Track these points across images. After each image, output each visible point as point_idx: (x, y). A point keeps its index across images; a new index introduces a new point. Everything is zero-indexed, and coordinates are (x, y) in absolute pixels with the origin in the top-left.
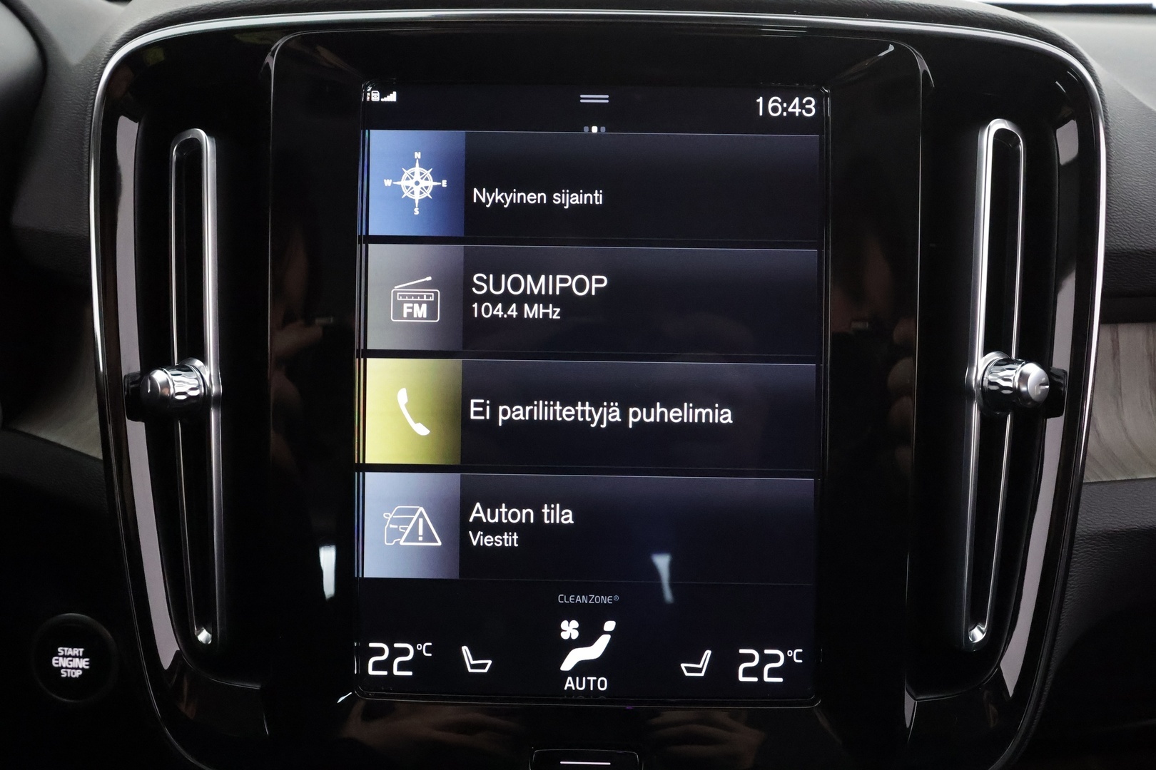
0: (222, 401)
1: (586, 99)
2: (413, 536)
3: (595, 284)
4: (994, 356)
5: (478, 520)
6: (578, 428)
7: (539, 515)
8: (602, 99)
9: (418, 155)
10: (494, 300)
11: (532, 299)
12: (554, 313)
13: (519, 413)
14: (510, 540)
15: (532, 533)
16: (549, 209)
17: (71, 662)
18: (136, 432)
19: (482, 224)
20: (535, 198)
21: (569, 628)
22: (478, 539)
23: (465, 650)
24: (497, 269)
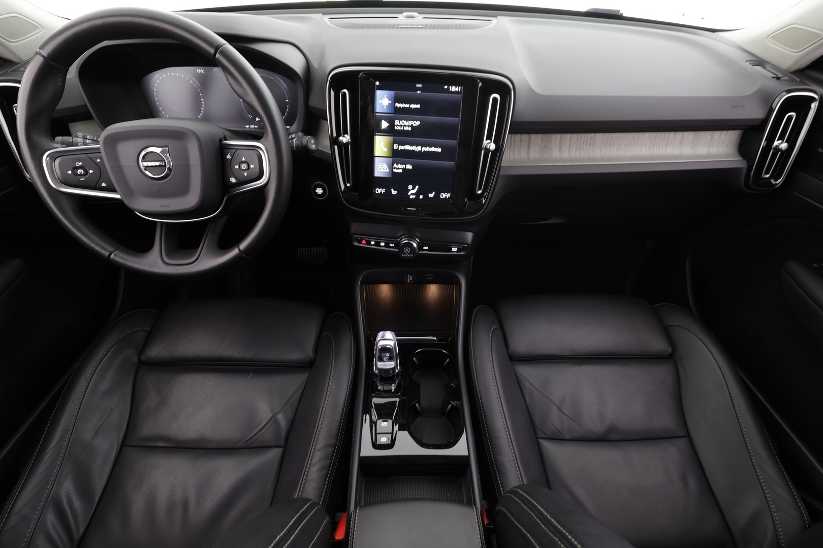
0: (351, 143)
1: (418, 85)
2: (384, 169)
3: (418, 123)
4: (489, 141)
5: (395, 167)
6: (413, 151)
7: (406, 167)
8: (420, 86)
9: (386, 96)
10: (399, 126)
11: (406, 126)
12: (410, 129)
13: (402, 148)
14: (400, 171)
15: (404, 170)
16: (409, 108)
17: (319, 191)
18: (336, 147)
19: (397, 111)
20: (407, 106)
21: (410, 187)
22: (395, 170)
23: (392, 190)
24: (400, 120)
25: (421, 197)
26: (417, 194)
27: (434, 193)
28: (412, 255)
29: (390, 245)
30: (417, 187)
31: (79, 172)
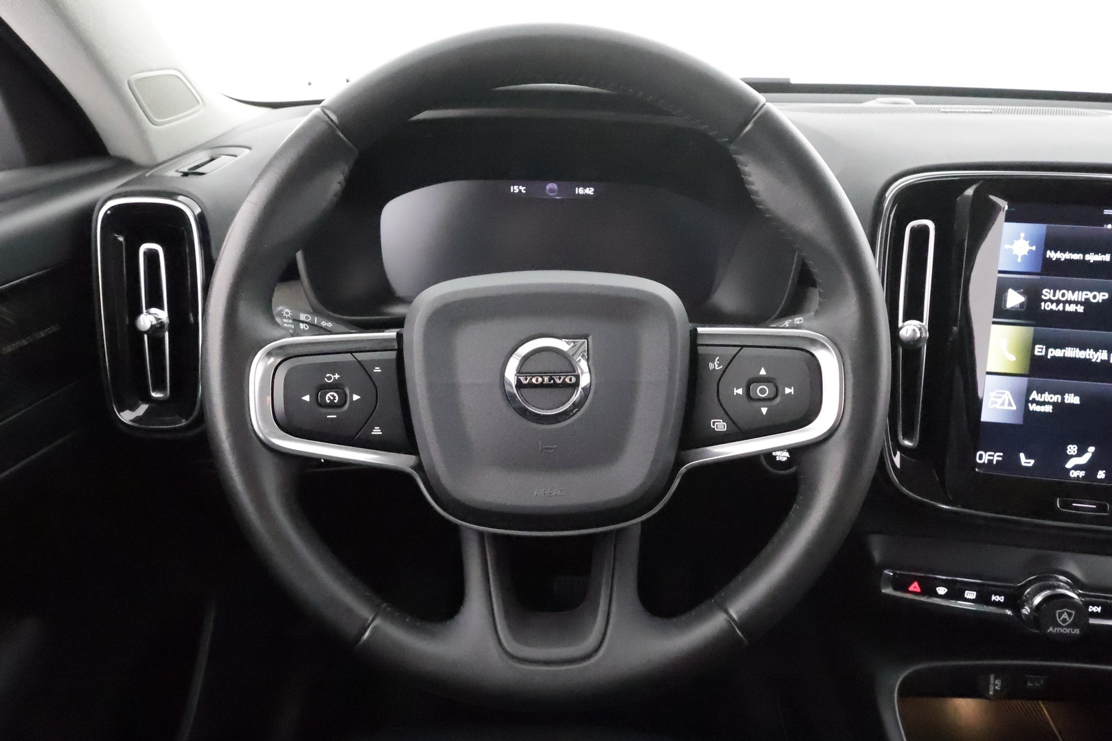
1: (1107, 212)
2: (1003, 404)
3: (1101, 297)
5: (1034, 399)
6: (1087, 361)
7: (1063, 399)
9: (1023, 235)
10: (1052, 302)
11: (1070, 302)
12: (1081, 309)
13: (1058, 353)
14: (1048, 409)
15: (1059, 406)
16: (1084, 262)
19: (1050, 268)
20: (1077, 256)
21: (1072, 449)
22: (1033, 407)
23: (1022, 455)
24: (1055, 288)
25: (1101, 475)
26: (1090, 468)
28: (1077, 631)
29: (994, 598)
30: (1092, 449)
31: (327, 398)
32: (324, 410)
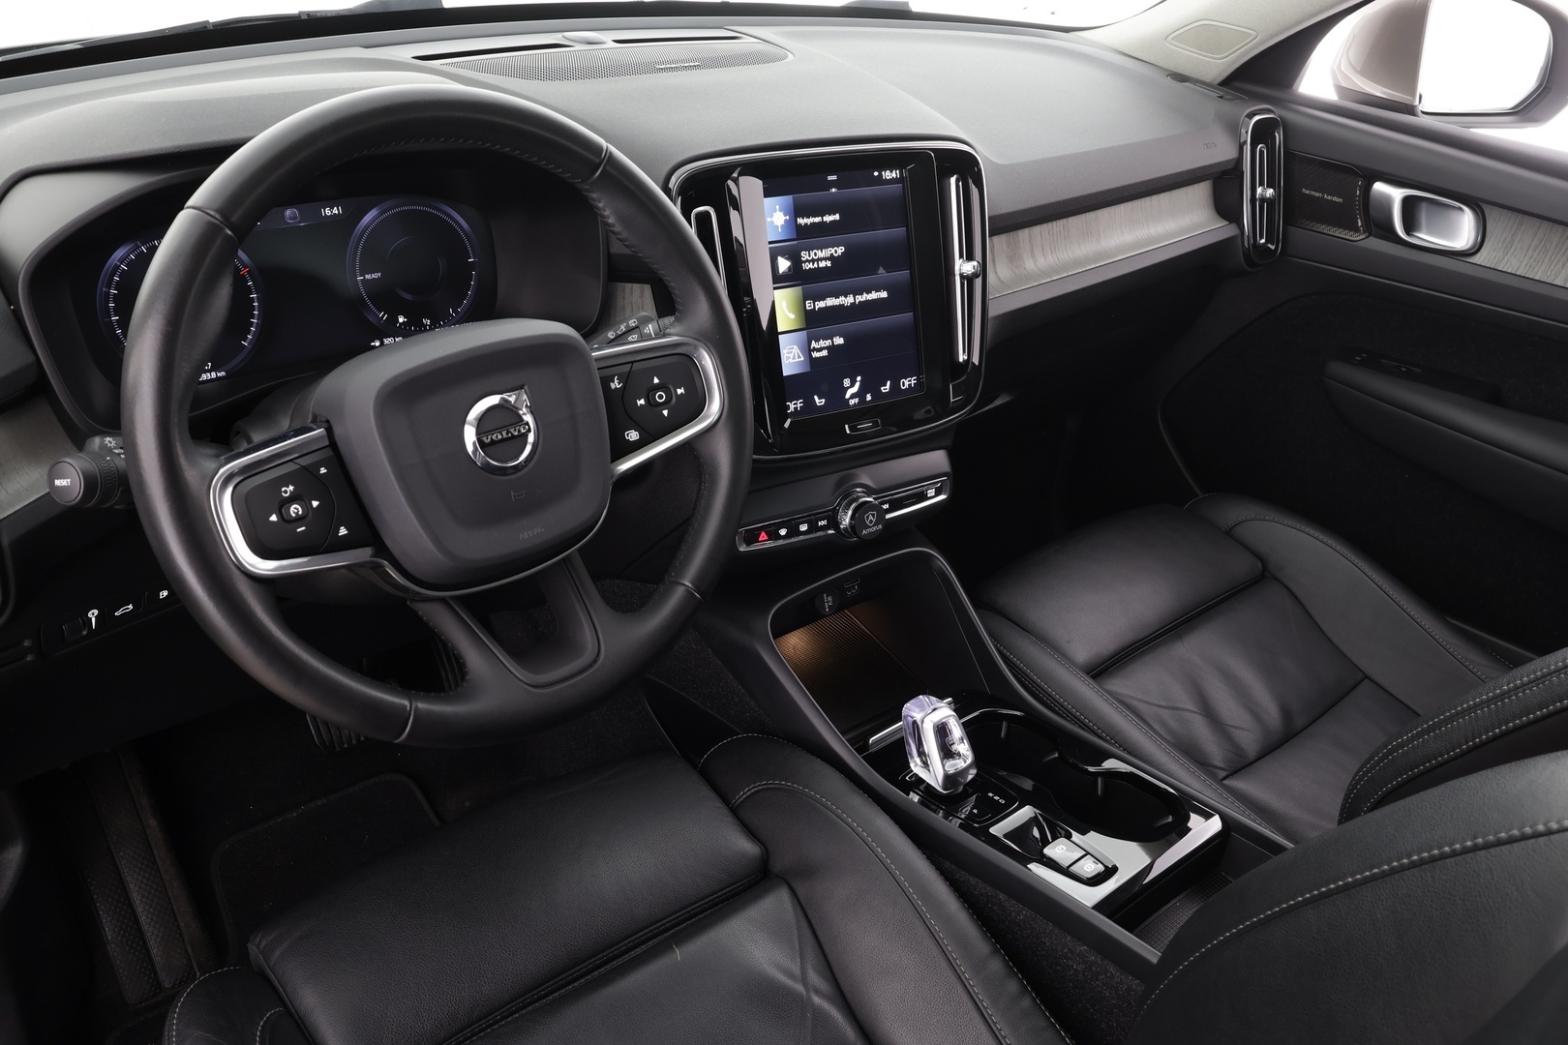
1: (830, 178)
2: (794, 358)
3: (840, 250)
4: (961, 261)
5: (814, 347)
6: (841, 306)
7: (833, 342)
8: (834, 178)
9: (777, 207)
10: (809, 261)
11: (821, 260)
12: (829, 264)
13: (821, 304)
14: (825, 353)
15: (831, 349)
16: (823, 223)
19: (802, 233)
20: (817, 220)
21: (847, 382)
22: (816, 355)
23: (816, 397)
24: (809, 249)
25: (869, 397)
26: (860, 394)
27: (889, 382)
28: (880, 527)
29: (820, 524)
30: (859, 378)
31: (292, 513)
32: (294, 525)
